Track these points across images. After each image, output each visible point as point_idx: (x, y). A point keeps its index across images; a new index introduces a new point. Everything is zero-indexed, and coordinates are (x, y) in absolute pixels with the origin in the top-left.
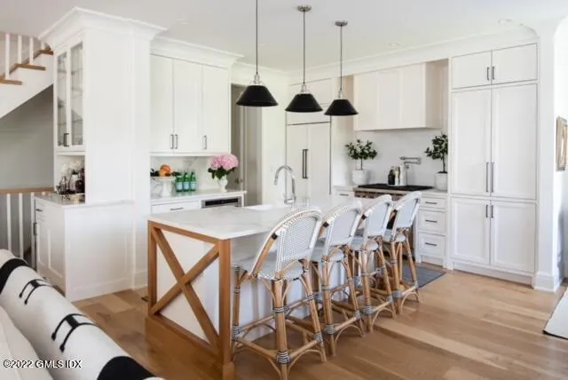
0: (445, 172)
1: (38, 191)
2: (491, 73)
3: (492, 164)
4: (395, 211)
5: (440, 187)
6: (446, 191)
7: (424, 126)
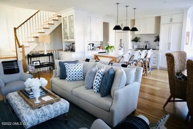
0: (159, 45)
1: (60, 50)
2: (171, 20)
3: (170, 43)
4: (147, 53)
5: (157, 49)
6: (158, 50)
7: (154, 33)
